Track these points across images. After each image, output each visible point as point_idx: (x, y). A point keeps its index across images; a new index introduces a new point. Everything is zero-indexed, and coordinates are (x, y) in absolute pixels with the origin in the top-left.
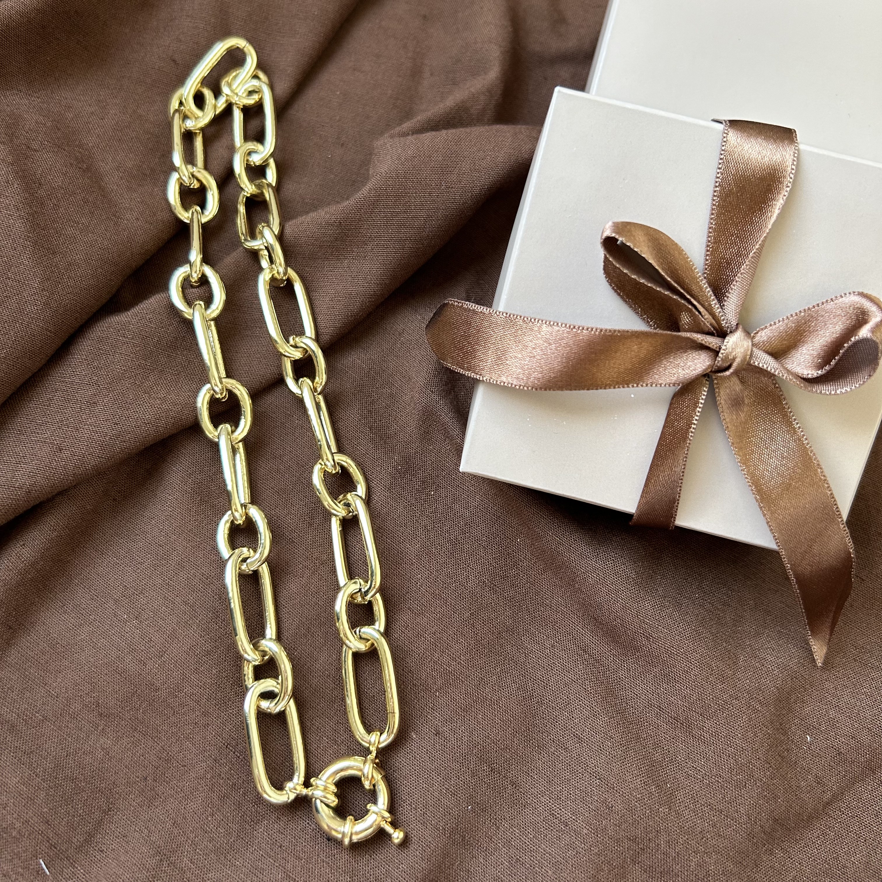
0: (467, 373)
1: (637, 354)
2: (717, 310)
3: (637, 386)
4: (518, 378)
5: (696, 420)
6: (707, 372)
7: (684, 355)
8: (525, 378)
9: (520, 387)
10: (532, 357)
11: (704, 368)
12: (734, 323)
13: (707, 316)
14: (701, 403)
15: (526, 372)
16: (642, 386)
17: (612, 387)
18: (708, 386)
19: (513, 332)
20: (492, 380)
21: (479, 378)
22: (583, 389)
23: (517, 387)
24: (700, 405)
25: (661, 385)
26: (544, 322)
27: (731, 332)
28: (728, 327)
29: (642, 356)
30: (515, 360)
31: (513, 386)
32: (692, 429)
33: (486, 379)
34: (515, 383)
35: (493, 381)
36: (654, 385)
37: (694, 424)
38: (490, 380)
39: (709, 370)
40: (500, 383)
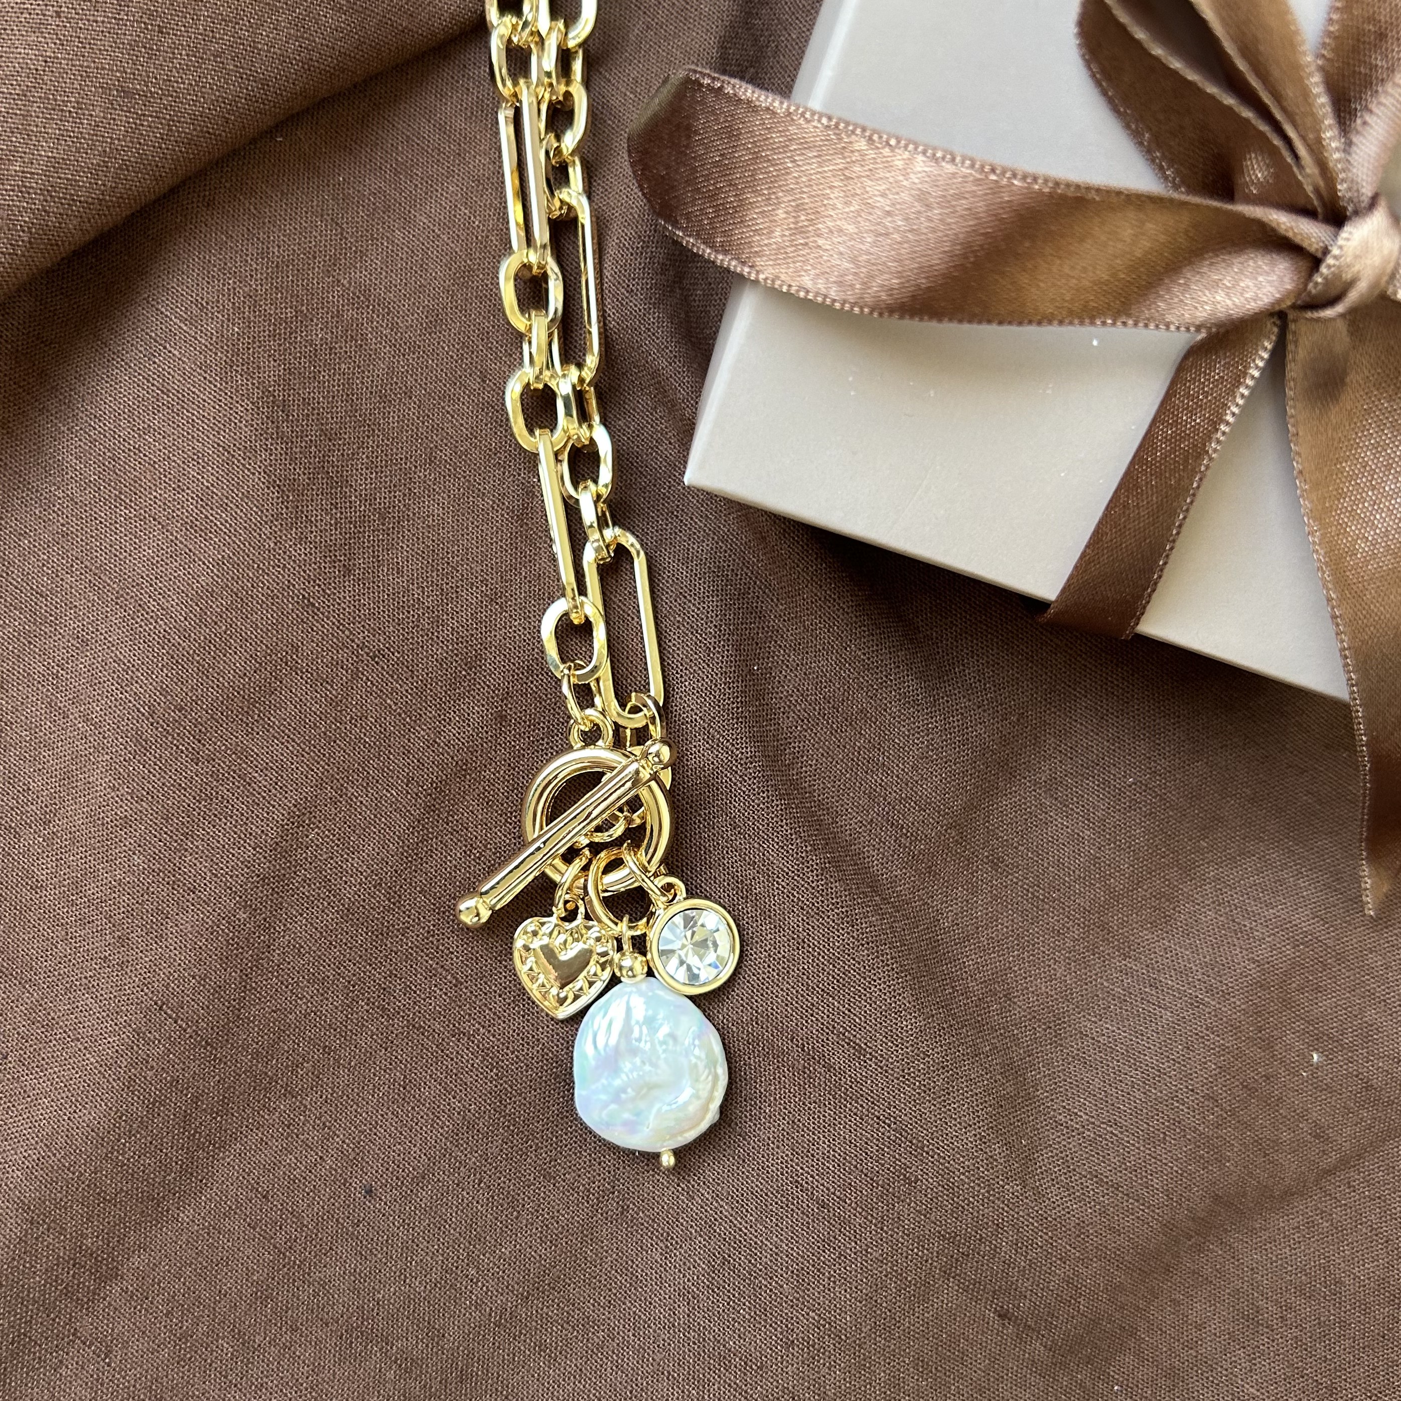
0: (721, 259)
1: (1128, 249)
2: (1335, 156)
3: (1114, 324)
4: (840, 283)
5: (1234, 414)
6: (1284, 306)
7: (1234, 261)
8: (858, 286)
9: (843, 305)
10: (881, 235)
11: (1278, 296)
12: (1367, 191)
13: (1311, 168)
14: (1253, 377)
15: (864, 270)
16: (1124, 324)
17: (1056, 322)
18: (1274, 338)
19: (841, 166)
20: (778, 283)
21: (749, 273)
22: (989, 322)
23: (837, 305)
24: (1250, 382)
25: (1168, 326)
26: (921, 148)
27: (1356, 213)
28: (1351, 200)
29: (1138, 253)
30: (840, 239)
31: (828, 301)
32: (1219, 434)
33: (766, 279)
34: (833, 294)
35: (781, 286)
36: (1152, 326)
37: (1228, 423)
38: (773, 281)
39: (1289, 303)
40: (798, 291)
